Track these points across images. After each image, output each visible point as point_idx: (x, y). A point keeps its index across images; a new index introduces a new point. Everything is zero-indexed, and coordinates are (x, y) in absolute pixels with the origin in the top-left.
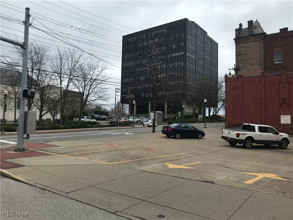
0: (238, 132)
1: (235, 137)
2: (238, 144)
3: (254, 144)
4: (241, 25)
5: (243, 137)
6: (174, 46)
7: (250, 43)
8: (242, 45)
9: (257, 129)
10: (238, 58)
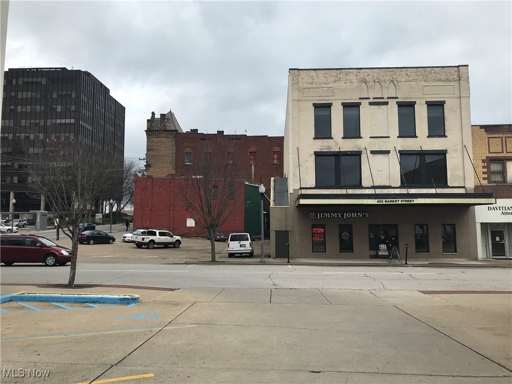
0: (143, 237)
1: (141, 240)
2: (143, 246)
3: (155, 246)
4: (153, 114)
5: (147, 240)
6: (59, 109)
7: (162, 139)
8: (154, 139)
9: (157, 234)
10: (149, 153)
